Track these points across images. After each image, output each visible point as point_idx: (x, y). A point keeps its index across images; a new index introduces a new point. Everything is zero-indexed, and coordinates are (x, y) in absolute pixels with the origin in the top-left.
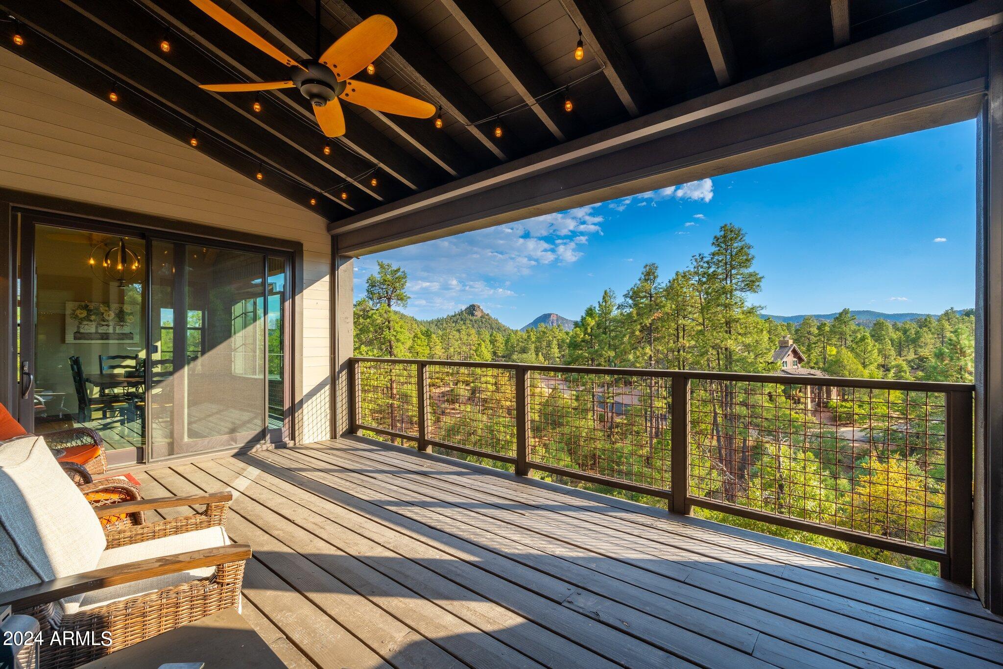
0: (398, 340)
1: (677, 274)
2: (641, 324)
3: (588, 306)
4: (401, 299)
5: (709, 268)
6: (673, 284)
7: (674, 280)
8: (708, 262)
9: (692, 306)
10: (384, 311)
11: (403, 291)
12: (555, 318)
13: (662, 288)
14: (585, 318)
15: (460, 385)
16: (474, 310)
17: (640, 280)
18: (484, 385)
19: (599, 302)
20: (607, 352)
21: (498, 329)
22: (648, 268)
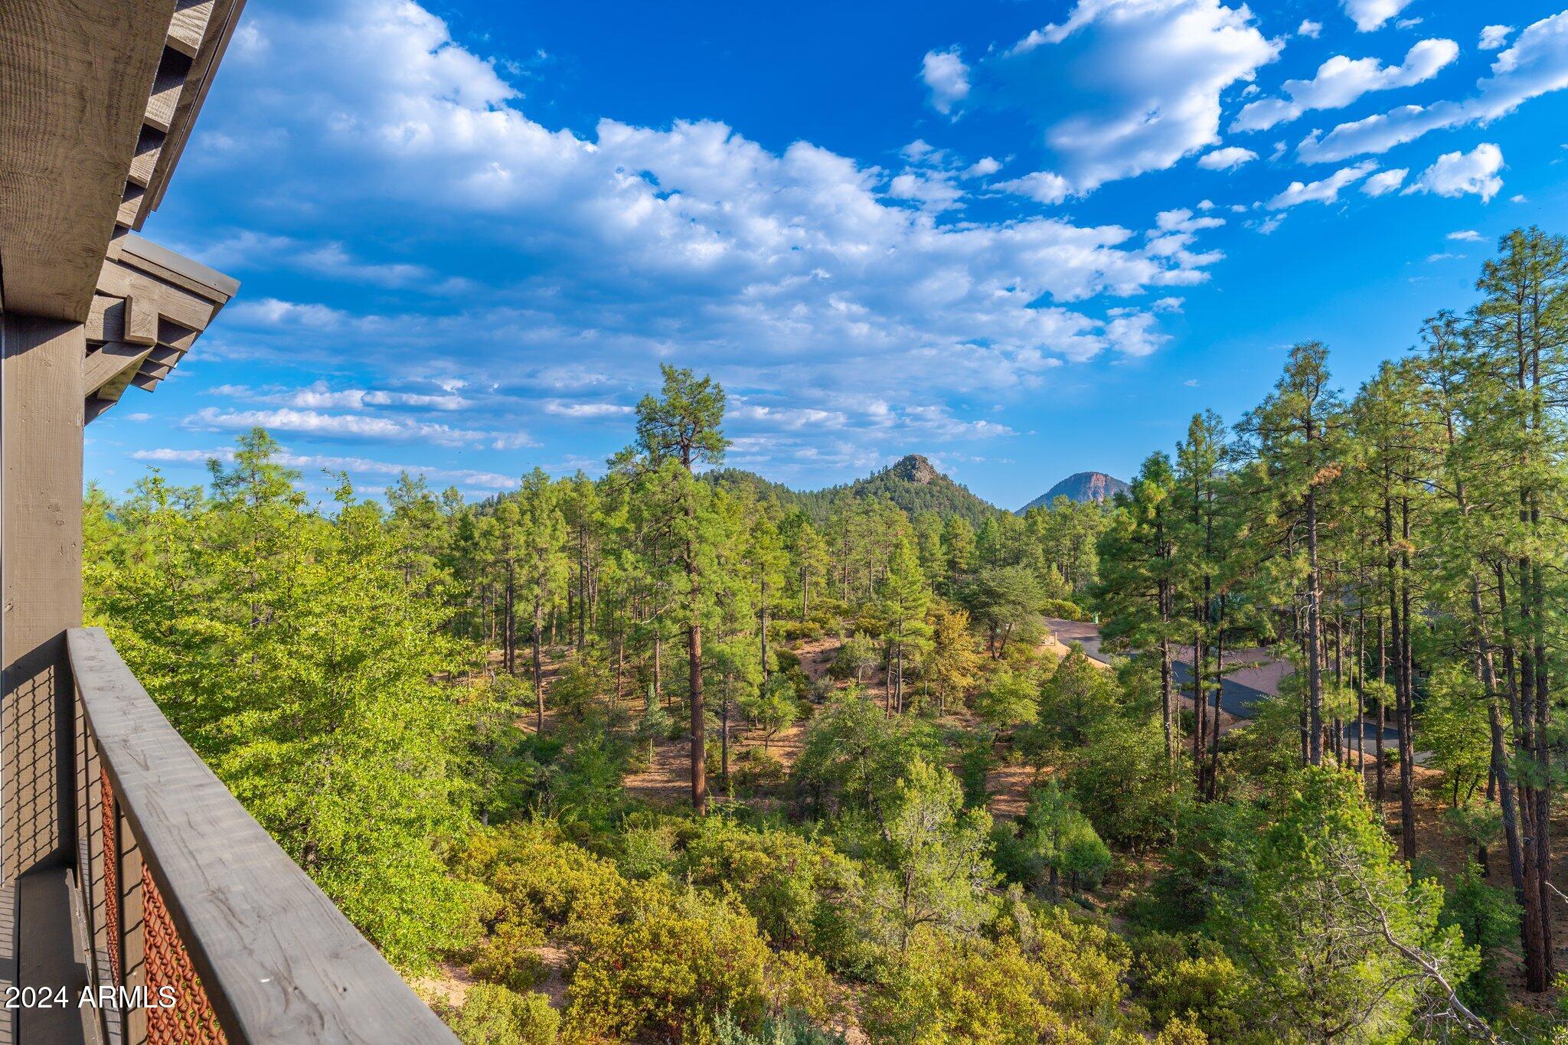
0: (701, 539)
1: (1384, 367)
2: (1283, 496)
3: (1150, 454)
4: (711, 448)
5: (1470, 348)
6: (1374, 395)
7: (1376, 384)
8: (1465, 334)
9: (1426, 450)
10: (670, 475)
11: (717, 429)
12: (1101, 483)
13: (1340, 405)
14: (1142, 484)
15: (859, 636)
16: (914, 467)
17: (1279, 386)
18: (910, 640)
19: (1179, 444)
20: (1198, 566)
21: (968, 509)
22: (1300, 356)
